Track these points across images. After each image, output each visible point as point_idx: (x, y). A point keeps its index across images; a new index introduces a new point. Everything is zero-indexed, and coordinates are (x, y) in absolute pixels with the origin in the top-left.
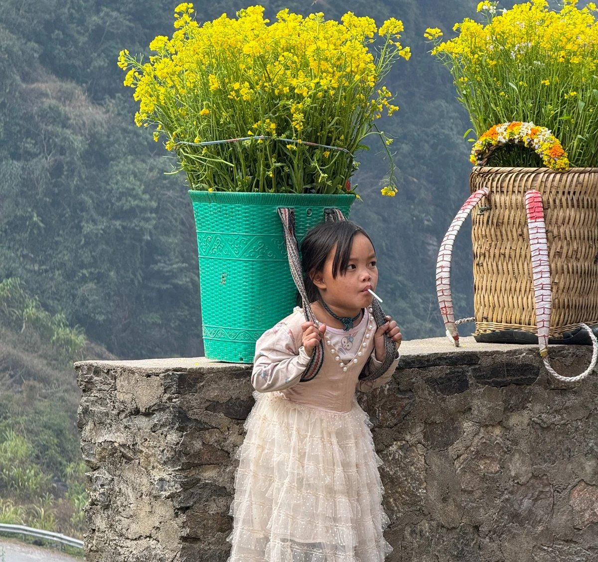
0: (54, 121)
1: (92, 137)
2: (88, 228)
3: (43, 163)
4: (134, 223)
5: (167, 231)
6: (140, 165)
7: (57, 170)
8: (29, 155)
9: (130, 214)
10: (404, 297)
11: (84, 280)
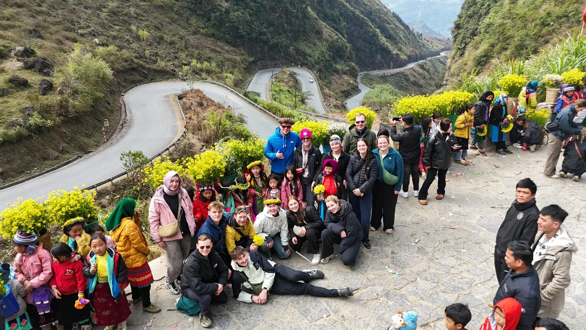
0: (219, 6)
1: (226, 9)
2: (226, 25)
3: (218, 14)
4: (234, 24)
5: (240, 25)
6: (235, 14)
7: (221, 15)
8: (216, 12)
9: (233, 22)
10: (281, 35)
11: (226, 34)
